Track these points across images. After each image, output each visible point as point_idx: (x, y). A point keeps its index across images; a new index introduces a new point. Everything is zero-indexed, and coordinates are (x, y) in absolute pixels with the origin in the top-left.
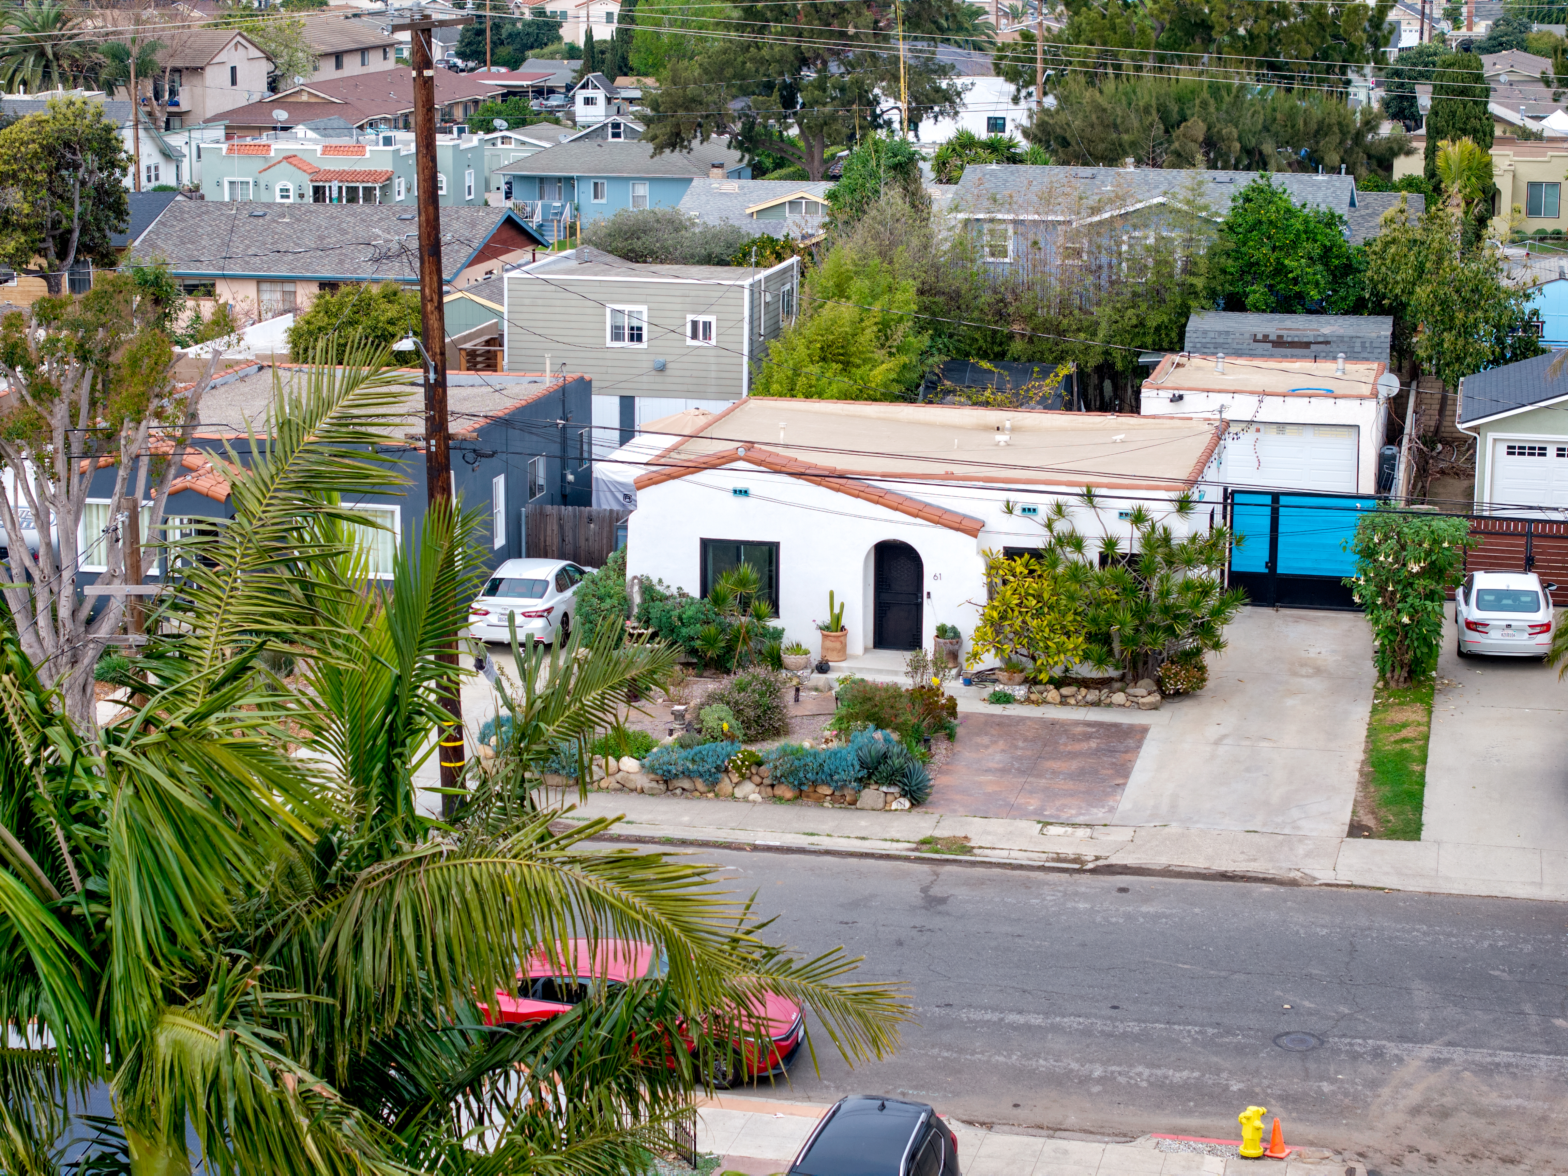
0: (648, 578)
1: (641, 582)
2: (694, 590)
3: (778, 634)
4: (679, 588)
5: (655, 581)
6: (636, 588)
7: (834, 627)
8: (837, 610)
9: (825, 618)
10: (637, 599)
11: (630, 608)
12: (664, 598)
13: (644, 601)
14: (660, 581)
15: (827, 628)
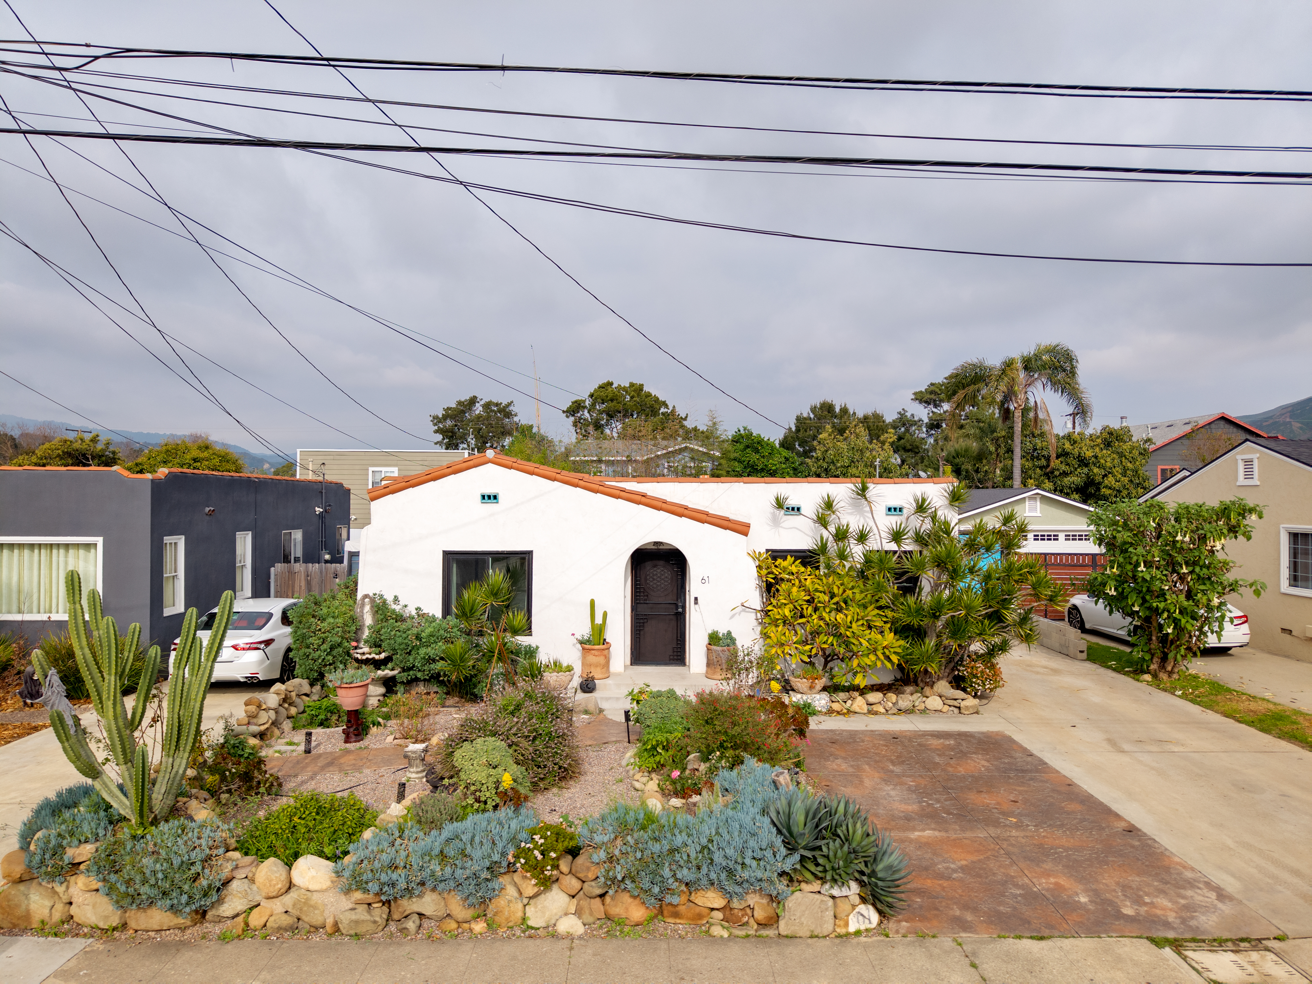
0: (381, 596)
1: (373, 600)
2: (435, 608)
3: (531, 653)
4: (418, 609)
5: (389, 598)
6: (367, 608)
7: (596, 641)
8: (599, 620)
9: (585, 630)
10: (368, 620)
11: (359, 630)
12: (400, 618)
13: (376, 621)
14: (396, 599)
15: (589, 641)
